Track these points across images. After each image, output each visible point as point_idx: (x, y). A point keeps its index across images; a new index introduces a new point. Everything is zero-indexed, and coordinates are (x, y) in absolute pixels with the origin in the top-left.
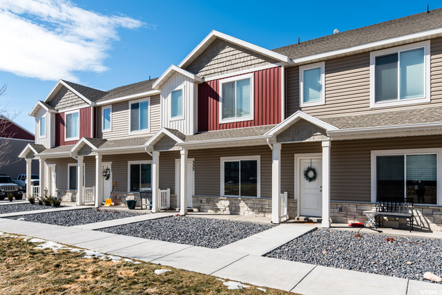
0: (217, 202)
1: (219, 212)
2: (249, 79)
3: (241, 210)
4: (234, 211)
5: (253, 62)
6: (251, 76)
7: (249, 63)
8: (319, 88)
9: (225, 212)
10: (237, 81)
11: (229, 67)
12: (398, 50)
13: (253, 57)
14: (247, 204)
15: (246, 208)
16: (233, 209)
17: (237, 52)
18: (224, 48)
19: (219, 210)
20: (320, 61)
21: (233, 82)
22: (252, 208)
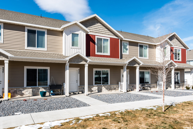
0: (92, 88)
1: (93, 92)
2: (108, 40)
3: (103, 90)
4: (100, 91)
5: (109, 34)
6: (109, 39)
7: (108, 33)
8: (127, 49)
9: (96, 92)
10: (103, 39)
11: (100, 32)
12: (143, 45)
13: (109, 32)
14: (105, 87)
15: (105, 89)
16: (99, 90)
17: (103, 27)
18: (98, 23)
19: (93, 91)
20: (128, 41)
21: (102, 39)
22: (107, 89)
